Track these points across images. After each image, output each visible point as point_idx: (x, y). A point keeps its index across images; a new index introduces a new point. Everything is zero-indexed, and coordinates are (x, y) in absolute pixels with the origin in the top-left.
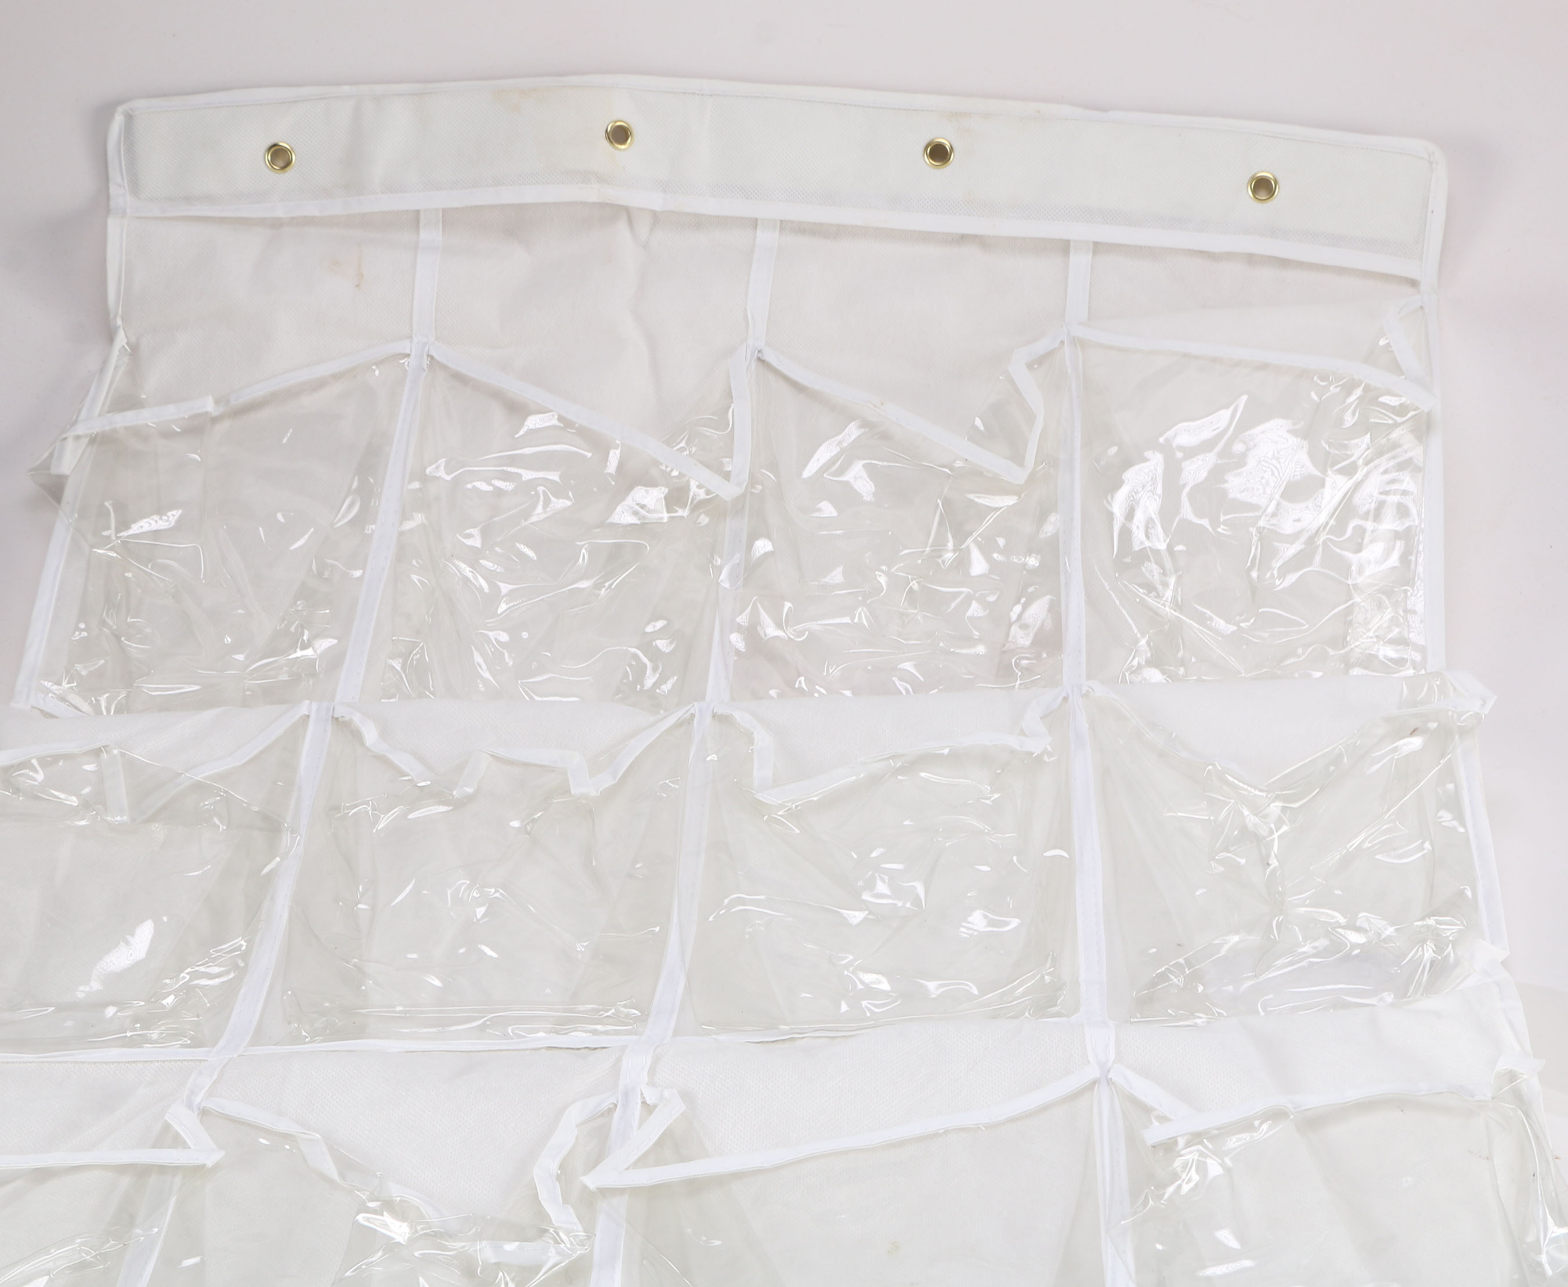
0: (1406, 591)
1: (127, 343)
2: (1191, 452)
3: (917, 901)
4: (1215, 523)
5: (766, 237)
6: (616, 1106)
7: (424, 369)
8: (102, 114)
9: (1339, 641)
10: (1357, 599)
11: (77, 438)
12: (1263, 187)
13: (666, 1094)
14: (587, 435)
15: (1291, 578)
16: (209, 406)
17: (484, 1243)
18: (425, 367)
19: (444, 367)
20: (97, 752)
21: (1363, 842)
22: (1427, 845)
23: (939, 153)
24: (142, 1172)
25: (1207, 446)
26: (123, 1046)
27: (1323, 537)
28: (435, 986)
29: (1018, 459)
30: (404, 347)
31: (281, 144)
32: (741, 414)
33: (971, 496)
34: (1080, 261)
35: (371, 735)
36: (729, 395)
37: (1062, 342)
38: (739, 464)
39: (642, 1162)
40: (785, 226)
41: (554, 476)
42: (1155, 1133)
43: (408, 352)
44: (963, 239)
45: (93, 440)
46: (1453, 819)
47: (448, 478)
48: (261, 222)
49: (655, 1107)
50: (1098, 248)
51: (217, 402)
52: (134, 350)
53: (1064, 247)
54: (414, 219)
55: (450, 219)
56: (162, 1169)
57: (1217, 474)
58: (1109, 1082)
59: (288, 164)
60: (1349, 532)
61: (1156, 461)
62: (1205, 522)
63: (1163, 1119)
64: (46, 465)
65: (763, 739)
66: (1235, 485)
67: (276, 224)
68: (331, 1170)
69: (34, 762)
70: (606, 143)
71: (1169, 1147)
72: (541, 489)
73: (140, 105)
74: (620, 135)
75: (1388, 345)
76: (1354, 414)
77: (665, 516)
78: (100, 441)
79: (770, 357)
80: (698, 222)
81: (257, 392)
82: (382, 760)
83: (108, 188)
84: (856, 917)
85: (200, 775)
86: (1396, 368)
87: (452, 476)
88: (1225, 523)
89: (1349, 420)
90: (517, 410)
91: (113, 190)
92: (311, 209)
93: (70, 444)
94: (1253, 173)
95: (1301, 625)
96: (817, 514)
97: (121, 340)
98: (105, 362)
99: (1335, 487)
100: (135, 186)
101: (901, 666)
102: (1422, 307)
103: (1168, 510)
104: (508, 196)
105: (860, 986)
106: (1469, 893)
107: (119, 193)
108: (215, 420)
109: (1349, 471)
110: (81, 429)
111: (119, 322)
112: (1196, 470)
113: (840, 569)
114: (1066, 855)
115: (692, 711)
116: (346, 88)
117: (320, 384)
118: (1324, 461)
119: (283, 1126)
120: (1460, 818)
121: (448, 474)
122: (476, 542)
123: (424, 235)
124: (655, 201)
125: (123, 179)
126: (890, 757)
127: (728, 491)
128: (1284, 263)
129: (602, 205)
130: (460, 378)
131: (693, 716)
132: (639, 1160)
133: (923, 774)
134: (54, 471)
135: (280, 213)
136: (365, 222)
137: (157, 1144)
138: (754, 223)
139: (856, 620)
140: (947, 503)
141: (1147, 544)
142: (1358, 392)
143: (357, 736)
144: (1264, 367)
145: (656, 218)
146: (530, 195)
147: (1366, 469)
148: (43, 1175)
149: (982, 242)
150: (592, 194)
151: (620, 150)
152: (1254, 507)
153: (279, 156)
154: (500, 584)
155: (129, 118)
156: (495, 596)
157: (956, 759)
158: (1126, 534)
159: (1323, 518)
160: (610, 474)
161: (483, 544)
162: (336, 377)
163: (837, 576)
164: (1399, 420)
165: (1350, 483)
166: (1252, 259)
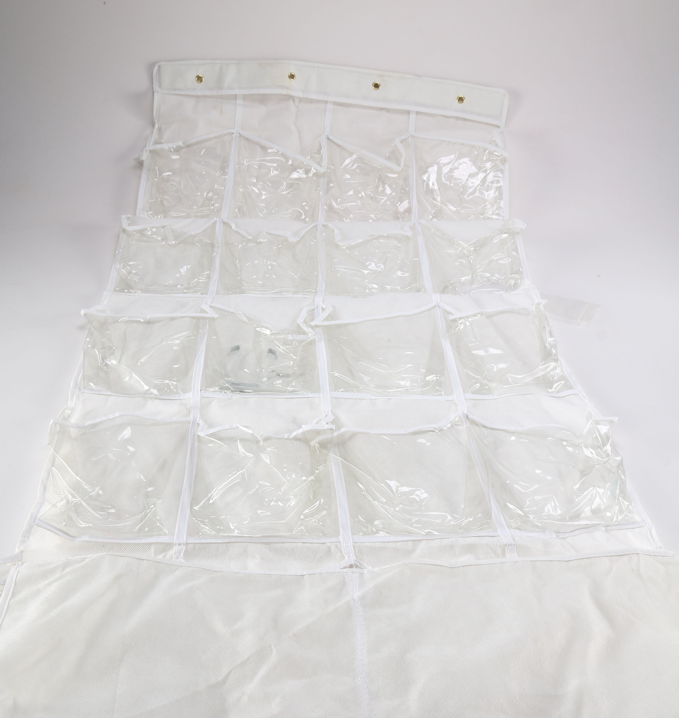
0: (500, 202)
1: (158, 127)
2: (444, 165)
3: (382, 269)
4: (450, 183)
5: (330, 106)
6: (315, 309)
7: (238, 137)
8: (152, 66)
9: (483, 214)
10: (487, 203)
11: (146, 151)
12: (461, 99)
13: (328, 306)
14: (283, 155)
15: (471, 197)
16: (181, 144)
17: (289, 335)
18: (238, 136)
19: (243, 136)
20: (164, 227)
21: (494, 258)
22: (510, 259)
23: (376, 86)
24: (198, 318)
25: (449, 163)
26: (183, 294)
27: (478, 188)
28: (260, 283)
29: (399, 165)
30: (232, 131)
31: (200, 75)
32: (324, 151)
33: (387, 174)
34: (413, 116)
35: (233, 226)
36: (320, 146)
37: (408, 137)
38: (325, 163)
39: (324, 320)
40: (335, 103)
41: (275, 165)
42: (451, 317)
43: (233, 132)
44: (382, 109)
45: (150, 151)
46: (516, 254)
47: (247, 164)
48: (193, 96)
49: (325, 309)
50: (418, 113)
51: (183, 143)
52: (160, 129)
53: (408, 112)
54: (235, 97)
55: (245, 97)
56: (203, 318)
57: (451, 170)
58: (439, 306)
59: (202, 81)
60: (485, 186)
61: (435, 167)
62: (448, 183)
63: (452, 314)
64: (138, 158)
65: (336, 231)
66: (456, 174)
67: (198, 97)
68: (246, 320)
69: (148, 229)
70: (288, 78)
71: (454, 321)
72: (272, 169)
73: (162, 63)
74: (292, 76)
75: (495, 140)
76: (486, 157)
77: (305, 176)
78: (152, 152)
79: (331, 137)
80: (312, 101)
81: (194, 141)
82: (237, 232)
83: (153, 86)
84: (366, 272)
85: (193, 233)
86: (497, 145)
87: (248, 164)
88: (453, 183)
89: (485, 158)
90: (264, 148)
91: (154, 86)
92: (208, 93)
93: (144, 152)
94: (458, 96)
95: (473, 209)
96: (345, 177)
97: (156, 126)
98: (152, 132)
99: (482, 175)
100: (160, 85)
101: (371, 216)
102: (502, 132)
103: (439, 179)
104: (262, 91)
105: (370, 287)
106: (521, 270)
107: (156, 87)
108: (182, 148)
109: (485, 171)
110: (147, 149)
111: (156, 121)
112: (445, 170)
113: (352, 191)
114: (418, 259)
115: (317, 224)
116: (218, 61)
117: (210, 139)
118: (479, 168)
119: (231, 310)
120: (518, 253)
121: (247, 163)
122: (255, 181)
123: (238, 101)
124: (301, 95)
125: (157, 83)
126: (371, 236)
127: (322, 170)
128: (465, 120)
129: (286, 95)
130: (247, 139)
131: (317, 225)
132: (323, 320)
133: (380, 240)
134: (141, 159)
135: (199, 94)
136: (221, 97)
137: (201, 312)
138: (326, 102)
139: (357, 204)
140: (380, 175)
141: (433, 188)
142: (487, 151)
143: (230, 227)
144: (463, 144)
145: (301, 100)
146: (267, 91)
147: (489, 171)
148: (173, 319)
149: (387, 110)
150: (284, 92)
151: (291, 80)
152: (460, 179)
153: (199, 79)
154: (262, 192)
155: (159, 67)
156: (260, 195)
157: (388, 237)
158: (428, 185)
159: (479, 182)
160: (289, 165)
161: (256, 181)
162: (215, 138)
163: (351, 193)
164: (498, 158)
165: (485, 174)
166: (457, 118)
